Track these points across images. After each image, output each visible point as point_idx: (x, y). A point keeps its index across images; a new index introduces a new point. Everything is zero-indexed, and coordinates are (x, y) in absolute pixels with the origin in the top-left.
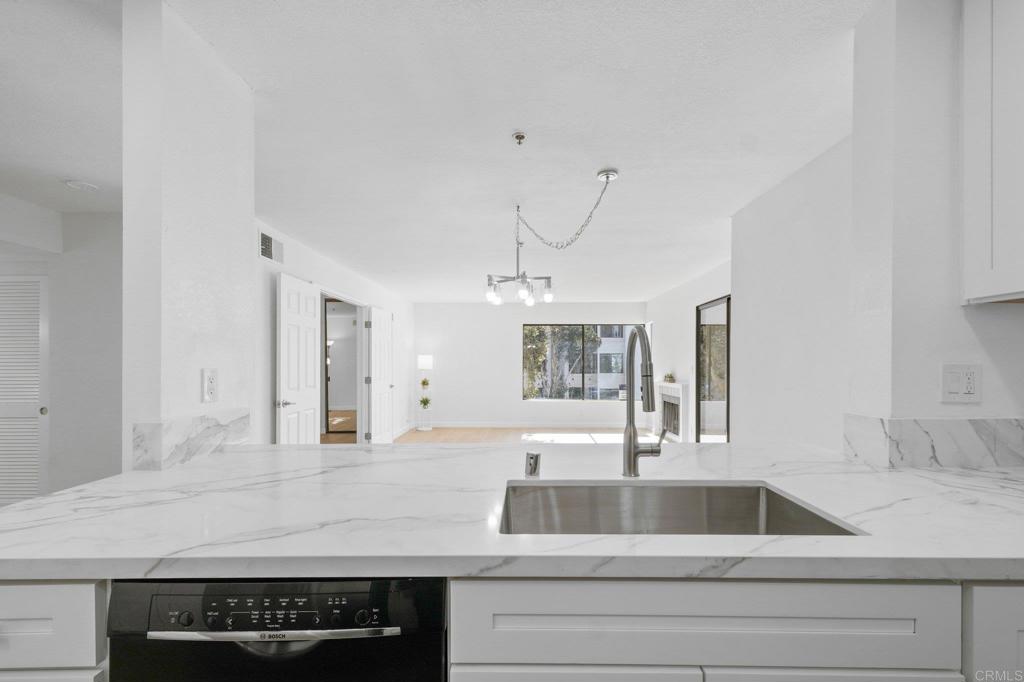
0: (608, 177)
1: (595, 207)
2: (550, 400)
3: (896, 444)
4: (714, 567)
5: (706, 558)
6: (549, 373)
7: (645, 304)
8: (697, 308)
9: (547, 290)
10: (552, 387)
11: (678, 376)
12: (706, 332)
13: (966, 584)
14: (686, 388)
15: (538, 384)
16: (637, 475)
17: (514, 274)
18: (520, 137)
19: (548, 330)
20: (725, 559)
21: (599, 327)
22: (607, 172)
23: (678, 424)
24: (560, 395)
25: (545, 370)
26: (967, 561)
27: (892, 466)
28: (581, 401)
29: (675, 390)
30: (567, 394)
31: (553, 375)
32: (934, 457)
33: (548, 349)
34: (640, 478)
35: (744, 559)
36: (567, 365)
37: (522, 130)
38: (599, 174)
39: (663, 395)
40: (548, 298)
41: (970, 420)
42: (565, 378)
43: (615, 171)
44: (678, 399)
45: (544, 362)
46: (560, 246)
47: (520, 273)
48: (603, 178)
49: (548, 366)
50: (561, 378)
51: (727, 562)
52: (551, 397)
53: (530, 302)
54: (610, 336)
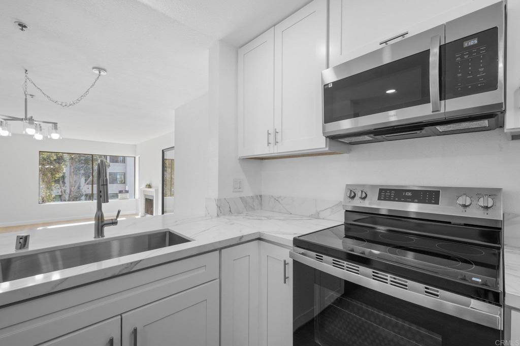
0: (100, 72)
1: (91, 87)
2: (69, 202)
3: (219, 207)
4: (126, 268)
5: (123, 265)
6: (67, 184)
7: (135, 145)
8: (163, 150)
9: (54, 131)
10: (70, 195)
11: (153, 185)
12: (167, 163)
13: (220, 249)
14: (157, 191)
15: (56, 191)
16: (103, 236)
17: (24, 117)
18: (23, 26)
19: (65, 156)
20: (131, 263)
21: (108, 157)
22: (100, 69)
23: (153, 210)
24: (76, 198)
25: (64, 183)
26: (220, 242)
27: (218, 215)
28: (91, 201)
29: (151, 192)
30: (83, 197)
31: (71, 186)
32: (230, 211)
33: (65, 169)
34: (105, 238)
35: (141, 260)
36: (83, 179)
37: (24, 21)
38: (94, 68)
39: (145, 195)
40: (55, 136)
41: (241, 198)
42: (81, 188)
43: (105, 70)
44: (153, 196)
45: (63, 177)
46: (64, 104)
47: (28, 116)
48: (97, 72)
49: (67, 180)
50: (79, 188)
51: (133, 264)
52: (69, 200)
53: (39, 137)
54: (117, 162)
